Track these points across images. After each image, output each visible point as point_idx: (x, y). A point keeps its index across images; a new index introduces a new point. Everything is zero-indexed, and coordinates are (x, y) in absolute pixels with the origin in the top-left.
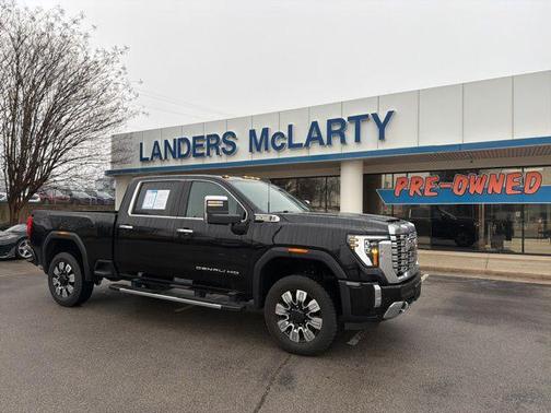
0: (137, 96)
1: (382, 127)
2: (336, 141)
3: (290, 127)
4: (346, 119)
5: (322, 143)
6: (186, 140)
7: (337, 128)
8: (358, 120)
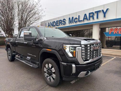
0: (44, 12)
1: (105, 14)
2: (91, 19)
3: (79, 16)
4: (94, 12)
5: (87, 20)
6: (55, 22)
7: (92, 15)
8: (97, 12)
